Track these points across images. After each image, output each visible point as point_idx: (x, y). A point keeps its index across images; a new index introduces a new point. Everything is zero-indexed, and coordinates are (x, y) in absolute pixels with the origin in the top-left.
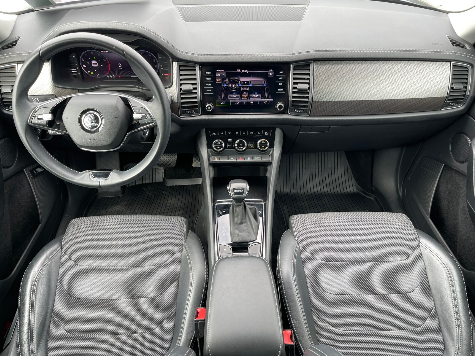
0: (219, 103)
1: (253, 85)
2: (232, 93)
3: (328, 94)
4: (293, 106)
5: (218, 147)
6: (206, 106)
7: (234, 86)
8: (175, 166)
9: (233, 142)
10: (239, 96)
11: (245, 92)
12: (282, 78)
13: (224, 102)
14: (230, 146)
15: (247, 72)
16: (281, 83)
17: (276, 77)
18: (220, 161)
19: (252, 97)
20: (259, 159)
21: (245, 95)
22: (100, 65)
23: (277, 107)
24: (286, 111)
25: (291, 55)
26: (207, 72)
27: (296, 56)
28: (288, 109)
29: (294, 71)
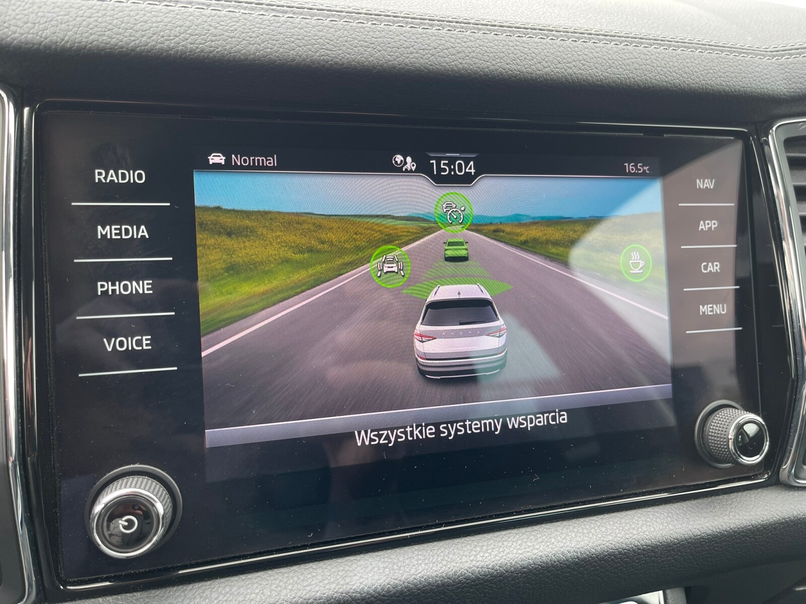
6: (98, 508)
23: (710, 441)
24: (772, 463)
25: (762, 57)
26: (103, 172)
27: (794, 64)
28: (787, 444)
29: (792, 175)
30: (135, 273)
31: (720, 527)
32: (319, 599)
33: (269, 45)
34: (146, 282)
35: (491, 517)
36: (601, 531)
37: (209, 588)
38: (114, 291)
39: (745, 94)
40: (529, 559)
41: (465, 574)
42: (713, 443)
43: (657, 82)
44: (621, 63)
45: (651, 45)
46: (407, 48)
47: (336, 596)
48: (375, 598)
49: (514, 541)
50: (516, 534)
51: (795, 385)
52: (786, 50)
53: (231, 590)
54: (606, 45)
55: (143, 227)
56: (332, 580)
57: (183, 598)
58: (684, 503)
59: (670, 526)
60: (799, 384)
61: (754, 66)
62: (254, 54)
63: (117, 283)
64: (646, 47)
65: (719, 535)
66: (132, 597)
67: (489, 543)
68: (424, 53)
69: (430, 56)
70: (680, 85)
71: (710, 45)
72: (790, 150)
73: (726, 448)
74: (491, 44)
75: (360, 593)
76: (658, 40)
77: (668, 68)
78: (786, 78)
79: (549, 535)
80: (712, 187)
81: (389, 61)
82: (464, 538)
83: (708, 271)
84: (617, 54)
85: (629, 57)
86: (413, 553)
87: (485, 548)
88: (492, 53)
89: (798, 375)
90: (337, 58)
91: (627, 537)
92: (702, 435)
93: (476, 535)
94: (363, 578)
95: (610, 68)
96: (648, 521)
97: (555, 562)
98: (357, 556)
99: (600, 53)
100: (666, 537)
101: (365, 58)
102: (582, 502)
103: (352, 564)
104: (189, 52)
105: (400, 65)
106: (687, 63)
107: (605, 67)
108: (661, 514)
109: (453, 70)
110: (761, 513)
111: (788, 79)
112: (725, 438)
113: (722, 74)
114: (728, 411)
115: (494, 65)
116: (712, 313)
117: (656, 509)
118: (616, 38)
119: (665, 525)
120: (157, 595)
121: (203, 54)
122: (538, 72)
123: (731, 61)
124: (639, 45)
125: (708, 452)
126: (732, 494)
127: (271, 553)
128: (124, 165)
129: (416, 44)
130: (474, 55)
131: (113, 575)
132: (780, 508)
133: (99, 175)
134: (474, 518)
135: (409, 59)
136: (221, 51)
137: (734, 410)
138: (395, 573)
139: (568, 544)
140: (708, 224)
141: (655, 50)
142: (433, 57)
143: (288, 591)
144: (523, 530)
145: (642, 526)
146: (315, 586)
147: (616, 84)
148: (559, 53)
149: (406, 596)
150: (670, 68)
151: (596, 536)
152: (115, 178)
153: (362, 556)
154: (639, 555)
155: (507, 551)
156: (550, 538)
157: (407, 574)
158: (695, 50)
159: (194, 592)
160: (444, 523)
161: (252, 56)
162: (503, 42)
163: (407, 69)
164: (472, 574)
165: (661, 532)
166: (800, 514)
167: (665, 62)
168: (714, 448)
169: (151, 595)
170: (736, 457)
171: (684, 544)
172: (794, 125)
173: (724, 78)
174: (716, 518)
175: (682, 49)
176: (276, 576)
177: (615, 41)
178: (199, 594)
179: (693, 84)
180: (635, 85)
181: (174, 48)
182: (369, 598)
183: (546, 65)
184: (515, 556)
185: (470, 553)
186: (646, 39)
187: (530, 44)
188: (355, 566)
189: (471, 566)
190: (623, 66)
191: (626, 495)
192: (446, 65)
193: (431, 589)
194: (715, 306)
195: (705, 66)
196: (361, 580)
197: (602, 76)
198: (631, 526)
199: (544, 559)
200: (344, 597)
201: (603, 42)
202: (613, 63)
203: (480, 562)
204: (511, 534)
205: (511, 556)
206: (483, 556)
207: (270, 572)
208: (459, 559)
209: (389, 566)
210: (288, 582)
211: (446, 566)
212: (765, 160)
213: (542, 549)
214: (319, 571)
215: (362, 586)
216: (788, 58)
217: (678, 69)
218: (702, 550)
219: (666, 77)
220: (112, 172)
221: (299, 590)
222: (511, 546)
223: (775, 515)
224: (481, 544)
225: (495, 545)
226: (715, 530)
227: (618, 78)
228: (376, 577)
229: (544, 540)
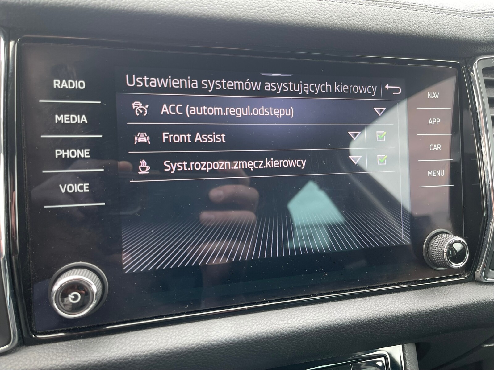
6: (56, 288)
23: (432, 253)
24: (470, 267)
25: (469, 17)
26: (59, 81)
27: (490, 21)
28: (480, 256)
29: (487, 91)
30: (79, 144)
31: (438, 306)
32: (192, 345)
33: (162, 3)
34: (85, 150)
35: (297, 298)
36: (364, 307)
37: (124, 337)
38: (66, 155)
39: (459, 39)
40: (320, 323)
41: (281, 331)
42: (434, 255)
43: (404, 30)
44: (382, 18)
45: (401, 7)
46: (249, 6)
47: (202, 344)
48: (226, 345)
49: (311, 312)
50: (313, 308)
51: (486, 220)
52: (485, 13)
53: (138, 339)
54: (373, 6)
55: (84, 116)
56: (200, 334)
57: (108, 343)
58: (416, 291)
59: (407, 304)
60: (488, 219)
61: (465, 22)
62: (153, 8)
63: (68, 151)
64: (398, 8)
65: (437, 310)
66: (77, 342)
67: (296, 313)
68: (259, 10)
69: (263, 11)
70: (419, 32)
71: (437, 9)
72: (486, 76)
73: (442, 258)
74: (301, 5)
75: (216, 341)
76: (405, 4)
77: (412, 22)
78: (484, 30)
79: (333, 309)
80: (437, 98)
81: (238, 14)
82: (281, 310)
83: (434, 150)
84: (380, 12)
85: (388, 15)
86: (249, 318)
87: (293, 316)
88: (302, 10)
89: (487, 214)
90: (205, 12)
91: (380, 310)
92: (428, 250)
93: (288, 308)
94: (218, 333)
95: (375, 21)
96: (393, 302)
97: (336, 325)
98: (215, 320)
99: (369, 11)
100: (404, 311)
101: (222, 12)
102: (353, 290)
103: (211, 325)
104: (112, 6)
105: (244, 17)
106: (423, 19)
107: (372, 20)
108: (401, 297)
109: (277, 21)
110: (463, 298)
111: (486, 31)
112: (441, 252)
113: (445, 26)
114: (444, 235)
115: (303, 18)
116: (435, 176)
117: (398, 294)
118: (380, 2)
119: (403, 304)
120: (93, 342)
121: (120, 7)
122: (330, 23)
123: (451, 19)
124: (394, 7)
125: (431, 261)
126: (445, 286)
127: (162, 317)
128: (72, 77)
129: (254, 4)
130: (290, 11)
131: (65, 329)
132: (475, 295)
133: (57, 83)
134: (287, 298)
135: (249, 13)
136: (131, 6)
137: (447, 235)
138: (238, 330)
139: (344, 314)
140: (434, 120)
141: (403, 10)
142: (264, 12)
143: (173, 340)
144: (317, 306)
145: (390, 304)
146: (189, 337)
147: (379, 31)
148: (343, 11)
149: (245, 344)
150: (413, 22)
151: (361, 310)
152: (66, 85)
153: (218, 319)
154: (387, 321)
155: (307, 318)
156: (333, 311)
157: (245, 331)
158: (428, 11)
159: (115, 339)
160: (268, 301)
161: (151, 9)
162: (309, 3)
163: (249, 20)
164: (285, 331)
165: (401, 308)
166: (487, 299)
167: (410, 18)
168: (435, 258)
169: (89, 341)
170: (448, 263)
171: (415, 316)
172: (488, 59)
173: (446, 29)
174: (435, 300)
175: (421, 10)
176: (166, 331)
177: (378, 4)
178: (118, 341)
179: (427, 32)
180: (391, 32)
181: (103, 4)
182: (222, 345)
183: (335, 18)
184: (311, 321)
185: (284, 319)
186: (398, 4)
187: (325, 5)
188: (214, 326)
189: (284, 326)
190: (383, 20)
191: (380, 286)
192: (273, 17)
193: (260, 340)
194: (437, 171)
195: (434, 21)
196: (217, 334)
197: (370, 26)
198: (382, 304)
199: (329, 323)
200: (207, 344)
201: (371, 5)
202: (377, 18)
203: (290, 325)
204: (310, 308)
205: (309, 321)
206: (292, 321)
207: (162, 328)
208: (277, 322)
209: (235, 326)
210: (173, 334)
211: (269, 326)
212: (471, 81)
213: (328, 317)
214: (192, 328)
215: (218, 337)
216: (486, 18)
217: (417, 23)
218: (426, 319)
219: (410, 27)
220: (64, 81)
221: (179, 339)
222: (309, 315)
223: (472, 299)
224: (291, 314)
225: (299, 315)
226: (434, 308)
227: (380, 27)
228: (227, 332)
229: (329, 312)
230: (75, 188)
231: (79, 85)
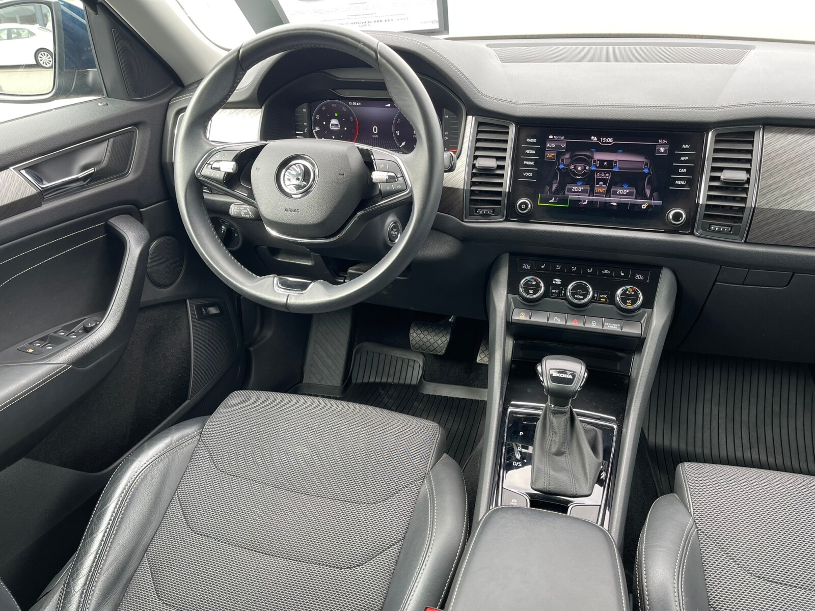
0: (547, 201)
1: (620, 168)
2: (574, 182)
3: (793, 195)
4: (706, 216)
5: (531, 291)
6: (518, 203)
7: (579, 168)
8: (445, 353)
9: (565, 285)
10: (589, 188)
11: (601, 183)
12: (686, 158)
13: (555, 200)
14: (555, 293)
15: (610, 143)
16: (683, 167)
17: (672, 156)
18: (532, 319)
19: (615, 193)
20: (617, 327)
21: (601, 187)
22: (342, 127)
26: (528, 139)
29: (715, 145)
30: (531, 160)
34: (533, 162)
55: (534, 151)
63: (528, 162)
72: (717, 137)
128: (532, 138)
152: (530, 141)
230: (528, 174)
231: (535, 140)
